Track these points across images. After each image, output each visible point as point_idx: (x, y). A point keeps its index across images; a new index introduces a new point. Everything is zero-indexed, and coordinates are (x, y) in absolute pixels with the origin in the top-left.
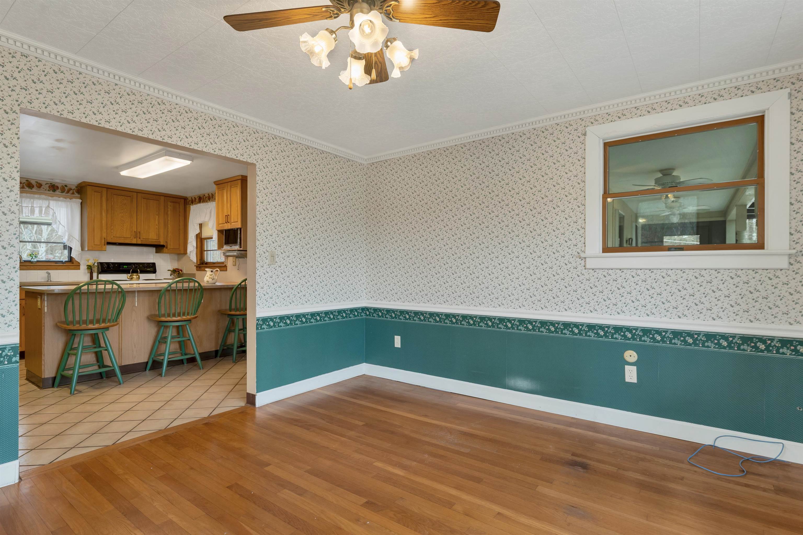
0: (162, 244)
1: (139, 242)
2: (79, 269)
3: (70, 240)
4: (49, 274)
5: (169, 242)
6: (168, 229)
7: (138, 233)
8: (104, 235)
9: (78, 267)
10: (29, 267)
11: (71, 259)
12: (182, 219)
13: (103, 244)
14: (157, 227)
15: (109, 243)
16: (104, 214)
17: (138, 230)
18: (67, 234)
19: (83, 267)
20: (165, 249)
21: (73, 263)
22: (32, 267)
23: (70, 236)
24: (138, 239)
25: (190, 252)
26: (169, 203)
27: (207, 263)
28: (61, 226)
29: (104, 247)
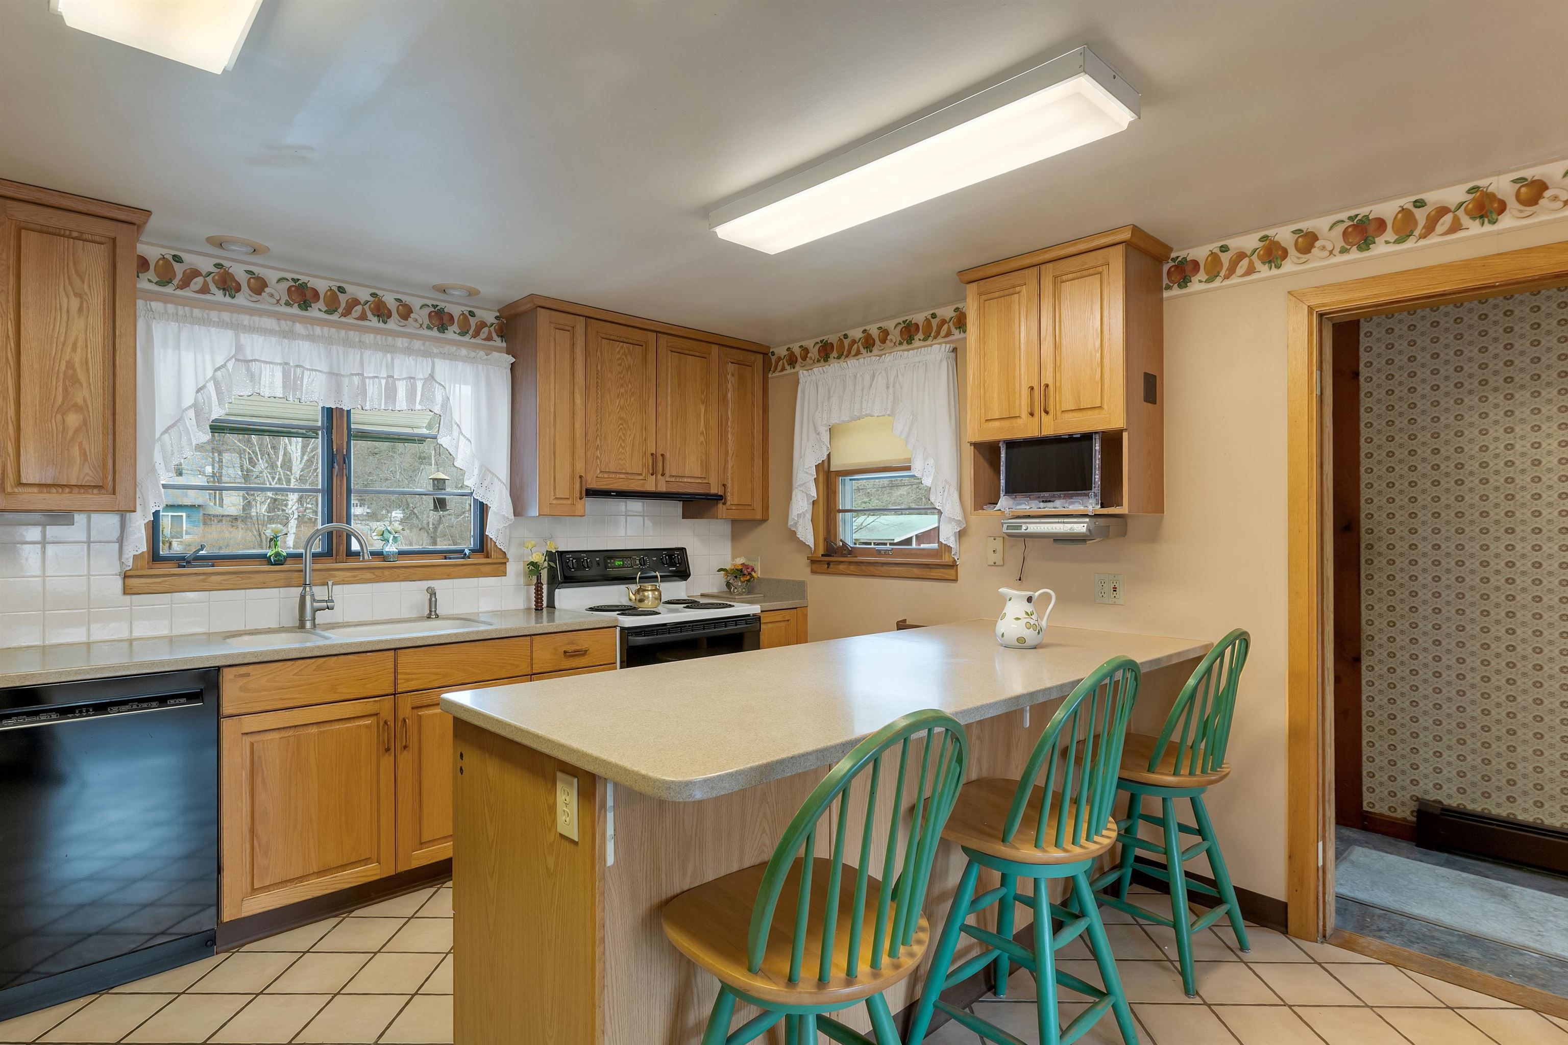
0: (714, 490)
1: (662, 488)
2: (504, 574)
3: (485, 483)
4: (432, 593)
5: (729, 485)
6: (726, 447)
7: (660, 458)
8: (580, 468)
9: (501, 567)
10: (378, 572)
11: (483, 546)
12: (758, 413)
13: (578, 495)
14: (702, 439)
15: (591, 493)
16: (579, 400)
17: (660, 452)
18: (477, 465)
19: (514, 568)
20: (720, 505)
21: (487, 556)
22: (387, 573)
23: (486, 471)
24: (659, 476)
25: (799, 516)
26: (730, 367)
27: (846, 551)
28: (462, 440)
29: (579, 504)
